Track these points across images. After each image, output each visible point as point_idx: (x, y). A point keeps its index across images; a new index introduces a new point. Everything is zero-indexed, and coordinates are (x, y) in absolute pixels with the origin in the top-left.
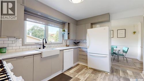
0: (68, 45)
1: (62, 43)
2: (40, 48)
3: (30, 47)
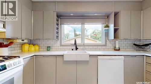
0: (118, 49)
1: (105, 45)
2: (73, 50)
3: (66, 47)
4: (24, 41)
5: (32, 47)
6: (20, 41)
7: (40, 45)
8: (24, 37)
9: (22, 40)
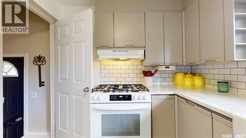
4: (169, 68)
5: (186, 79)
6: (163, 68)
7: (207, 76)
8: (168, 61)
9: (166, 67)
